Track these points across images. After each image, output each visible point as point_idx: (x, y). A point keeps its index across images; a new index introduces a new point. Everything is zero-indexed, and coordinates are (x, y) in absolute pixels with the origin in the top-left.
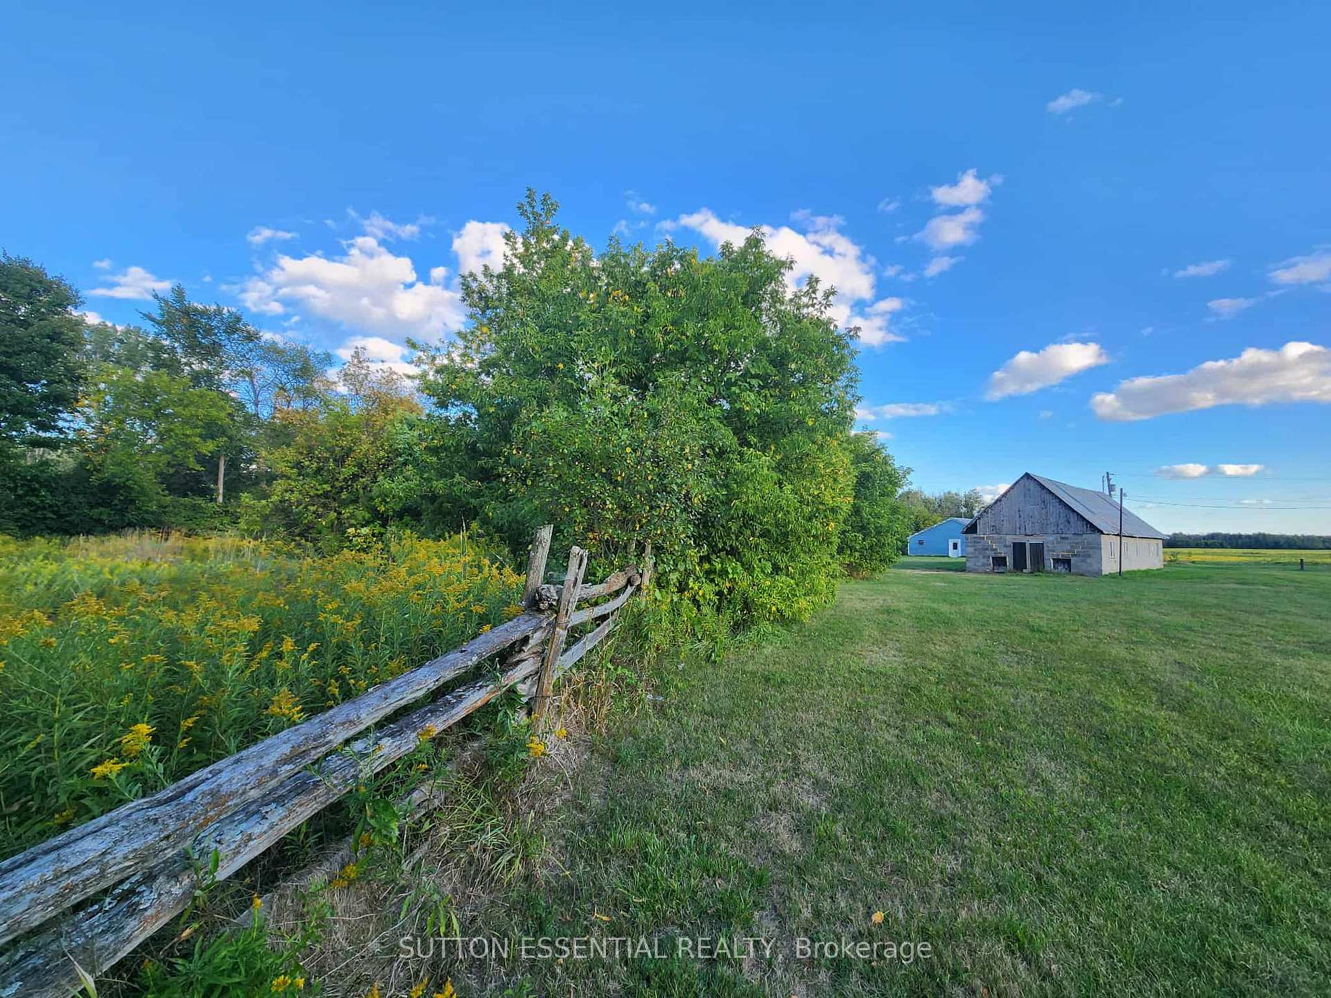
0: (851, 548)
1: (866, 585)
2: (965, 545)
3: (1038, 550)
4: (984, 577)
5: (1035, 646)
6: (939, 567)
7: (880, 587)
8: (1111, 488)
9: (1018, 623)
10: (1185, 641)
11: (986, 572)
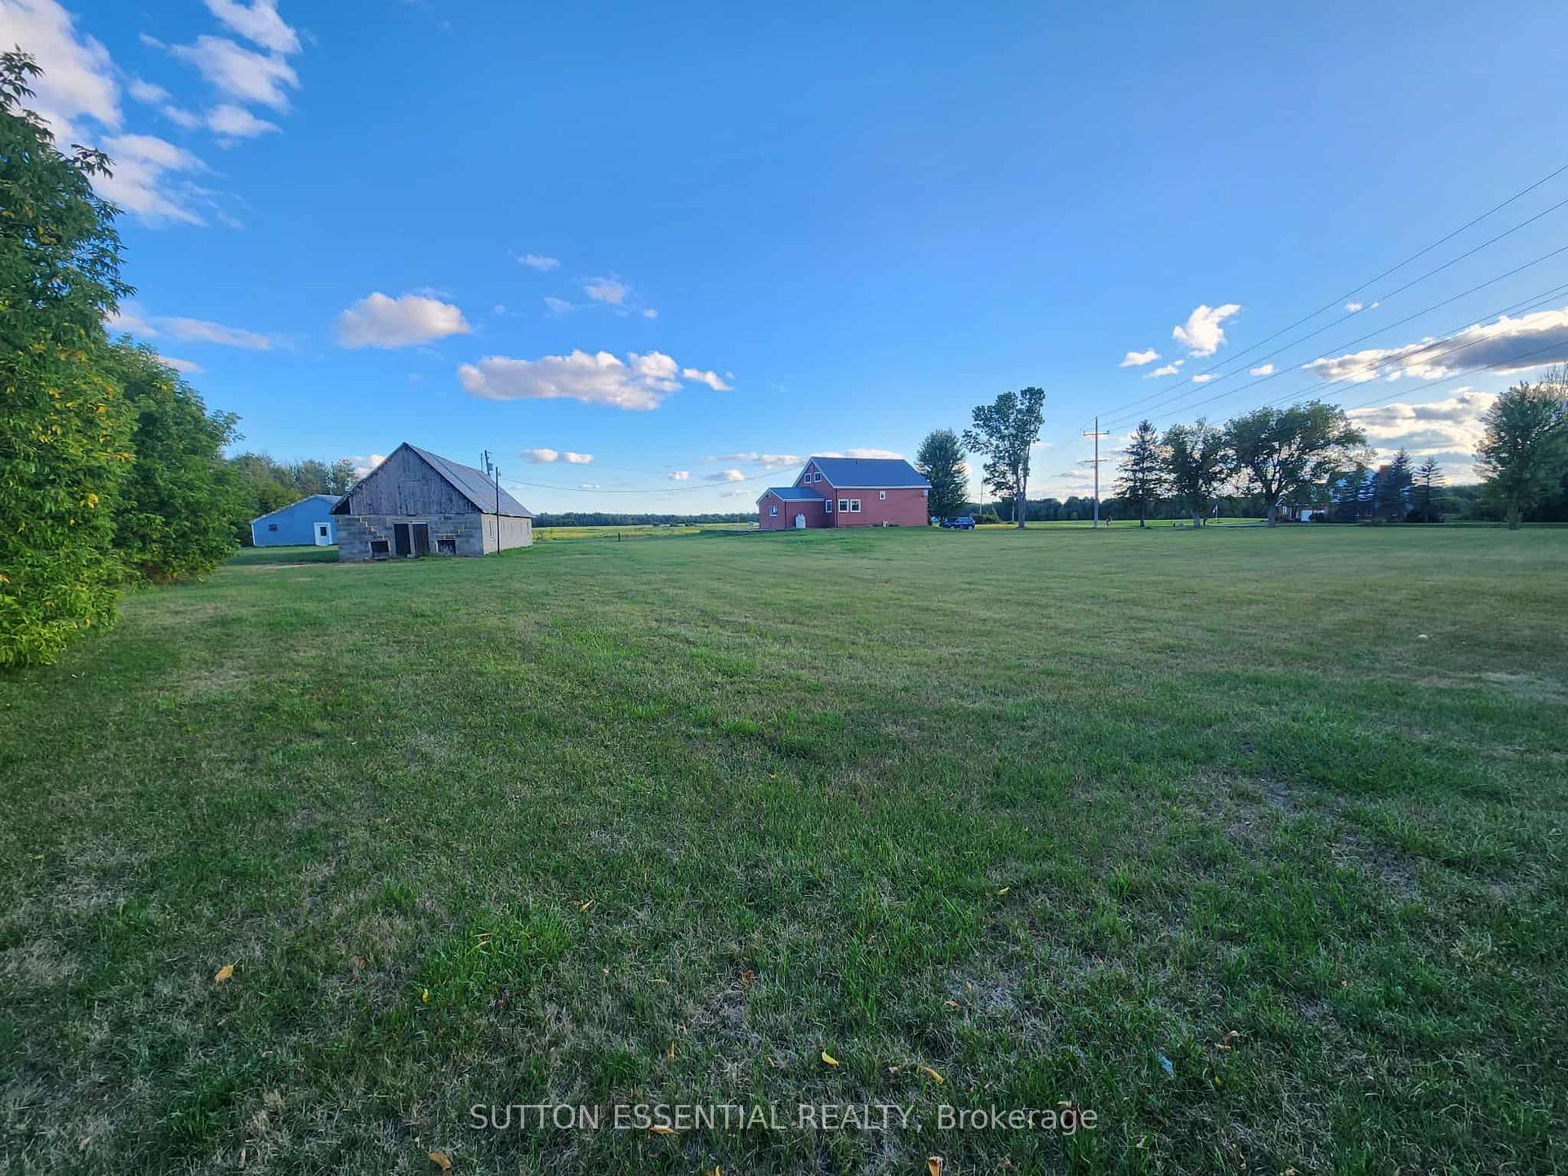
0: (144, 538)
1: (181, 592)
2: (336, 529)
3: (422, 531)
4: (364, 566)
5: (419, 631)
6: (301, 559)
7: (206, 592)
8: (489, 467)
9: (401, 611)
10: (543, 604)
11: (365, 561)
